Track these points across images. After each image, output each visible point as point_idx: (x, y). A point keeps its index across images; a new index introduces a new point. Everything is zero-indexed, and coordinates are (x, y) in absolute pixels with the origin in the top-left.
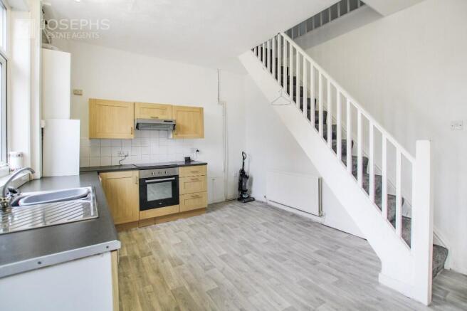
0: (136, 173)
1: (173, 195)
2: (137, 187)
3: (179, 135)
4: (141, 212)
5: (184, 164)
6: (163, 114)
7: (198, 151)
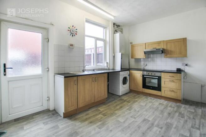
0: (141, 72)
1: (158, 86)
2: (141, 78)
3: (168, 56)
4: (143, 89)
5: (176, 72)
6: (159, 46)
7: (186, 65)
